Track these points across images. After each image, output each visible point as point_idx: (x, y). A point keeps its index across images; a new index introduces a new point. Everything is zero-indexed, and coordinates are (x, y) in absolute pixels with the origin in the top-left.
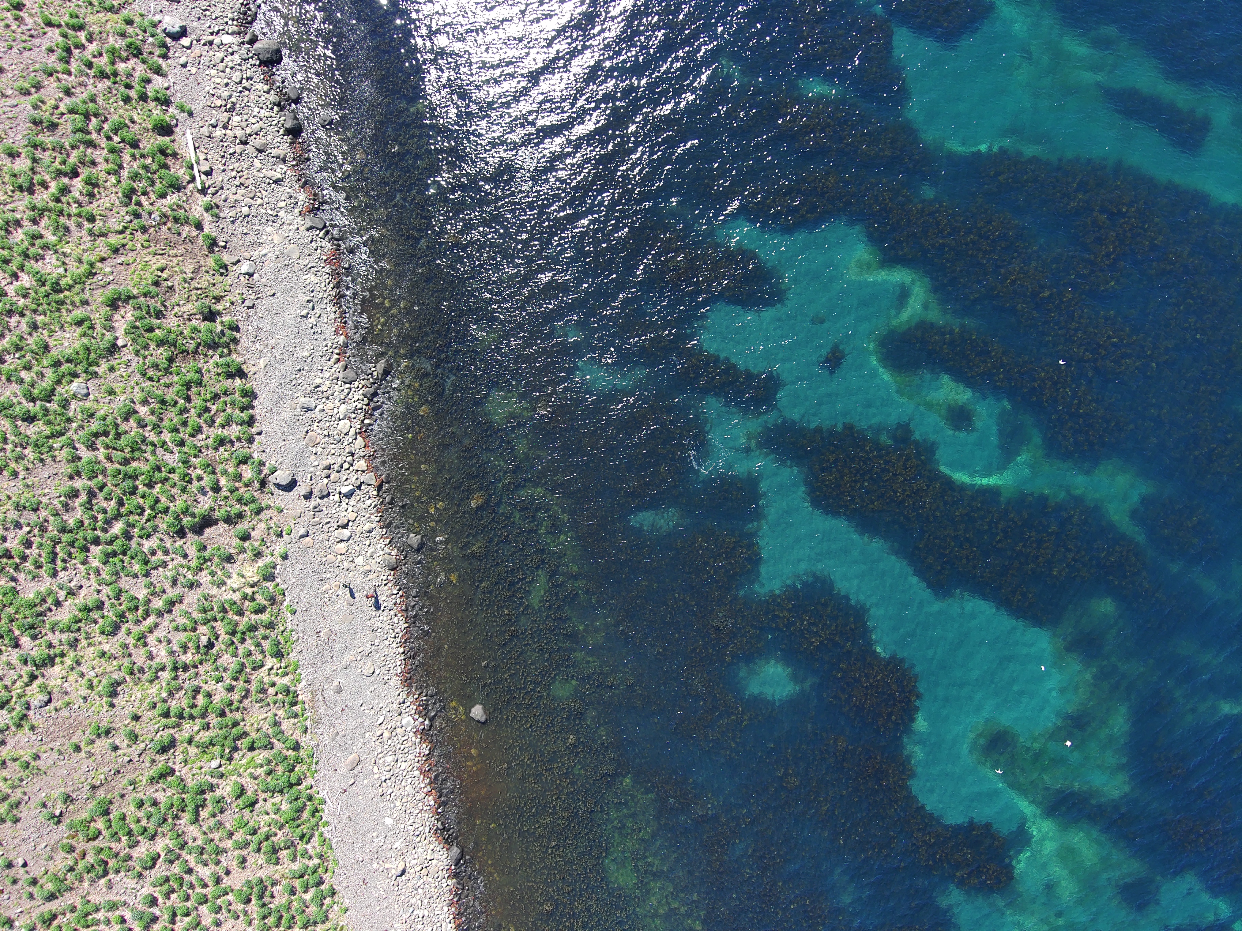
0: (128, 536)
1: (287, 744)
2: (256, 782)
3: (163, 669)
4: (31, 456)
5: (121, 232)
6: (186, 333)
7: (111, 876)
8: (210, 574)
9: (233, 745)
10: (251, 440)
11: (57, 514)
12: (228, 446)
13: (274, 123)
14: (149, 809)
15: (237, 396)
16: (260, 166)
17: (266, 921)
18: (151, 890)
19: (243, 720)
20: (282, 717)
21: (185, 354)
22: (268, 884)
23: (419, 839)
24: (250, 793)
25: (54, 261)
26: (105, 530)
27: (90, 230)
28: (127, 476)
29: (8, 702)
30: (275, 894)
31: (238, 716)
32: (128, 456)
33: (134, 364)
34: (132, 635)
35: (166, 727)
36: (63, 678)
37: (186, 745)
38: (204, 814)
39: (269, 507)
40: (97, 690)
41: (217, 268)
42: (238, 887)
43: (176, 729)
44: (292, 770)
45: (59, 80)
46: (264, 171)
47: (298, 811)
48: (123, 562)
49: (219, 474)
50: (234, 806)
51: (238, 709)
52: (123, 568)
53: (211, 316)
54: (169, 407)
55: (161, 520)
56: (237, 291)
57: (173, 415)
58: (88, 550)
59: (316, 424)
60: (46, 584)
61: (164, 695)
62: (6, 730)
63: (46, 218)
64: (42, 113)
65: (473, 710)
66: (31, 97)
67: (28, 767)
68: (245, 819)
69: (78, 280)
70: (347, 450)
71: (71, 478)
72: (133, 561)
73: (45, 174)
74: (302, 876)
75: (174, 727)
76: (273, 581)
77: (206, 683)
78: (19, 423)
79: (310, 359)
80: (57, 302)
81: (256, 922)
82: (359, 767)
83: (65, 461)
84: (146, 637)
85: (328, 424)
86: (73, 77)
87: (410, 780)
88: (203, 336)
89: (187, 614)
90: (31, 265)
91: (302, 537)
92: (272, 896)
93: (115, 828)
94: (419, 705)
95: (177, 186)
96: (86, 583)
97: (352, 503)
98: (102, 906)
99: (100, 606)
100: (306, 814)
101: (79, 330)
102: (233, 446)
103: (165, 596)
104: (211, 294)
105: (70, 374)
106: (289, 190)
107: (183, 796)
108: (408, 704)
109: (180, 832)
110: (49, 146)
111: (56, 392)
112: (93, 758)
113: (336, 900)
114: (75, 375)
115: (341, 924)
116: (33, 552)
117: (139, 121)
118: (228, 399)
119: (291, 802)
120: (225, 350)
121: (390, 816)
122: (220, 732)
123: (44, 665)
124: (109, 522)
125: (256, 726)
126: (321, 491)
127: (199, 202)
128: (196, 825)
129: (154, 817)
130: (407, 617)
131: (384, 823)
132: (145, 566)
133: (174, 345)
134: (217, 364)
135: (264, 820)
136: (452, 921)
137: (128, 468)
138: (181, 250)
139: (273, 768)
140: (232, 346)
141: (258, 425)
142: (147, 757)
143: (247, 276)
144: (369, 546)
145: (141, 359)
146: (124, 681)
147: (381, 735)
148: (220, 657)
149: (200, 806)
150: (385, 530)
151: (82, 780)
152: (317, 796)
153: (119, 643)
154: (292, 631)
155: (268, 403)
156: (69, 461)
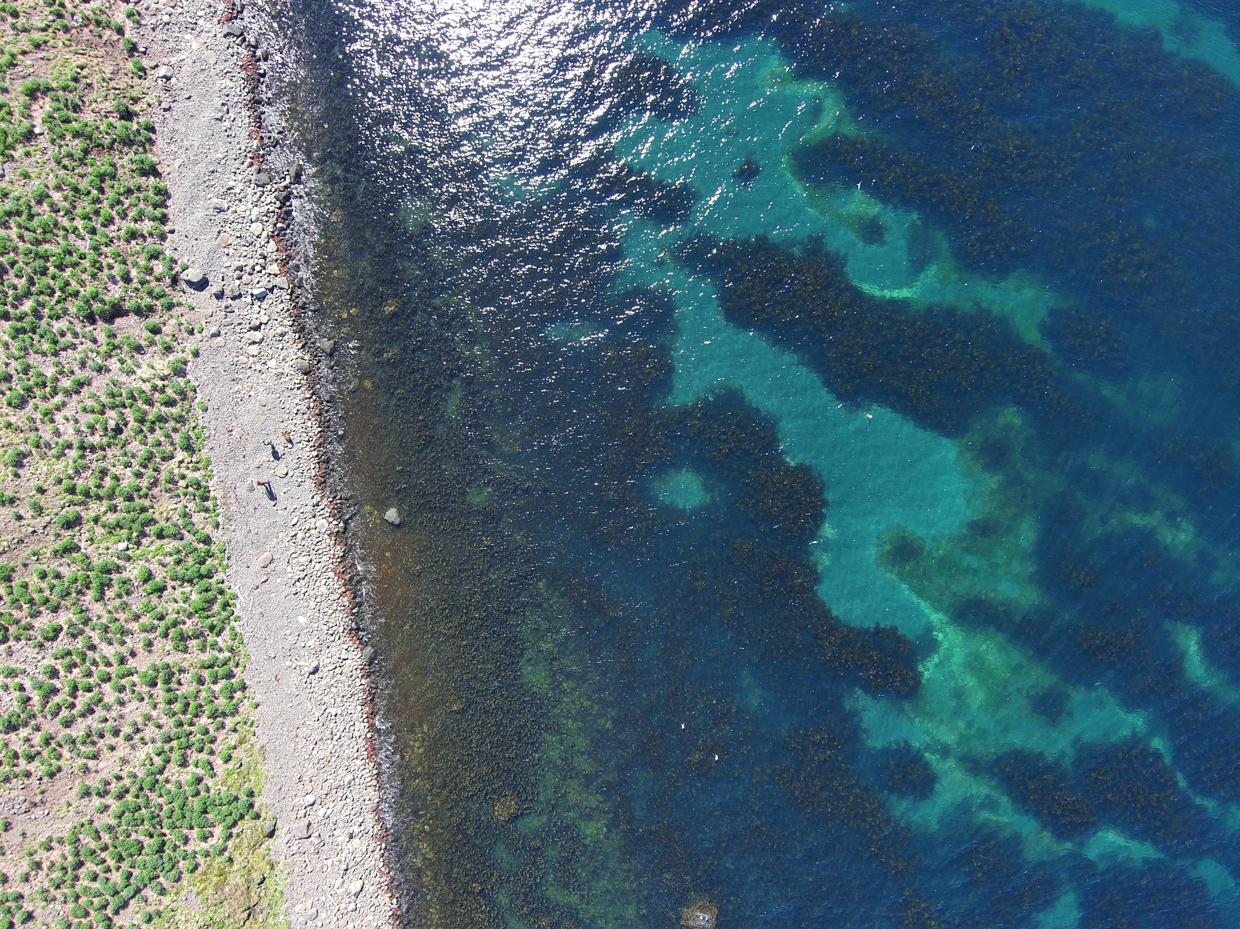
0: (37, 315)
1: (198, 536)
2: (165, 569)
3: (70, 446)
5: (44, 30)
6: (102, 128)
7: (11, 643)
8: (119, 360)
9: (141, 529)
10: (163, 237)
12: (140, 241)
14: (53, 581)
15: (151, 193)
17: (172, 706)
18: (53, 662)
19: (152, 508)
20: (193, 509)
21: (100, 148)
22: (175, 670)
23: (332, 638)
24: (158, 579)
26: (15, 307)
27: (14, 25)
28: (38, 256)
30: (183, 681)
31: (147, 503)
32: (40, 238)
33: (49, 152)
34: (39, 410)
35: (72, 503)
37: (92, 523)
38: (110, 593)
39: (180, 304)
41: (135, 71)
42: (143, 669)
43: (82, 507)
44: (202, 563)
47: (208, 603)
48: (33, 339)
49: (130, 266)
50: (141, 589)
51: (146, 496)
52: (32, 345)
53: (127, 115)
54: (82, 196)
55: (71, 303)
56: (155, 94)
57: (86, 204)
59: (229, 225)
61: (71, 472)
65: (387, 513)
68: (153, 604)
70: (259, 252)
72: (43, 340)
74: (211, 666)
75: (80, 504)
76: (184, 377)
77: (114, 466)
79: (223, 161)
81: (162, 706)
82: (272, 565)
84: (53, 414)
85: (240, 226)
87: (324, 581)
88: (119, 132)
89: (94, 396)
91: (214, 336)
92: (180, 683)
93: (16, 595)
94: (333, 509)
97: (264, 306)
99: (8, 378)
100: (216, 607)
102: (145, 241)
103: (73, 377)
104: (128, 95)
106: (209, 1)
107: (88, 573)
108: (322, 506)
109: (84, 608)
113: (247, 695)
115: (252, 719)
118: (141, 196)
119: (201, 593)
120: (141, 149)
121: (304, 614)
122: (128, 516)
124: (19, 299)
125: (165, 515)
126: (232, 291)
127: (122, 9)
128: (101, 603)
129: (57, 590)
130: (320, 422)
131: (297, 621)
132: (54, 346)
133: (90, 138)
134: (131, 160)
135: (171, 607)
136: (366, 720)
137: (39, 249)
138: (102, 52)
139: (183, 558)
140: (147, 146)
141: (171, 224)
142: (52, 530)
143: (164, 80)
144: (282, 349)
145: (57, 148)
146: (30, 454)
147: (296, 535)
148: (129, 443)
149: (104, 586)
150: (297, 335)
152: (228, 591)
153: (26, 416)
154: (203, 428)
155: (182, 203)
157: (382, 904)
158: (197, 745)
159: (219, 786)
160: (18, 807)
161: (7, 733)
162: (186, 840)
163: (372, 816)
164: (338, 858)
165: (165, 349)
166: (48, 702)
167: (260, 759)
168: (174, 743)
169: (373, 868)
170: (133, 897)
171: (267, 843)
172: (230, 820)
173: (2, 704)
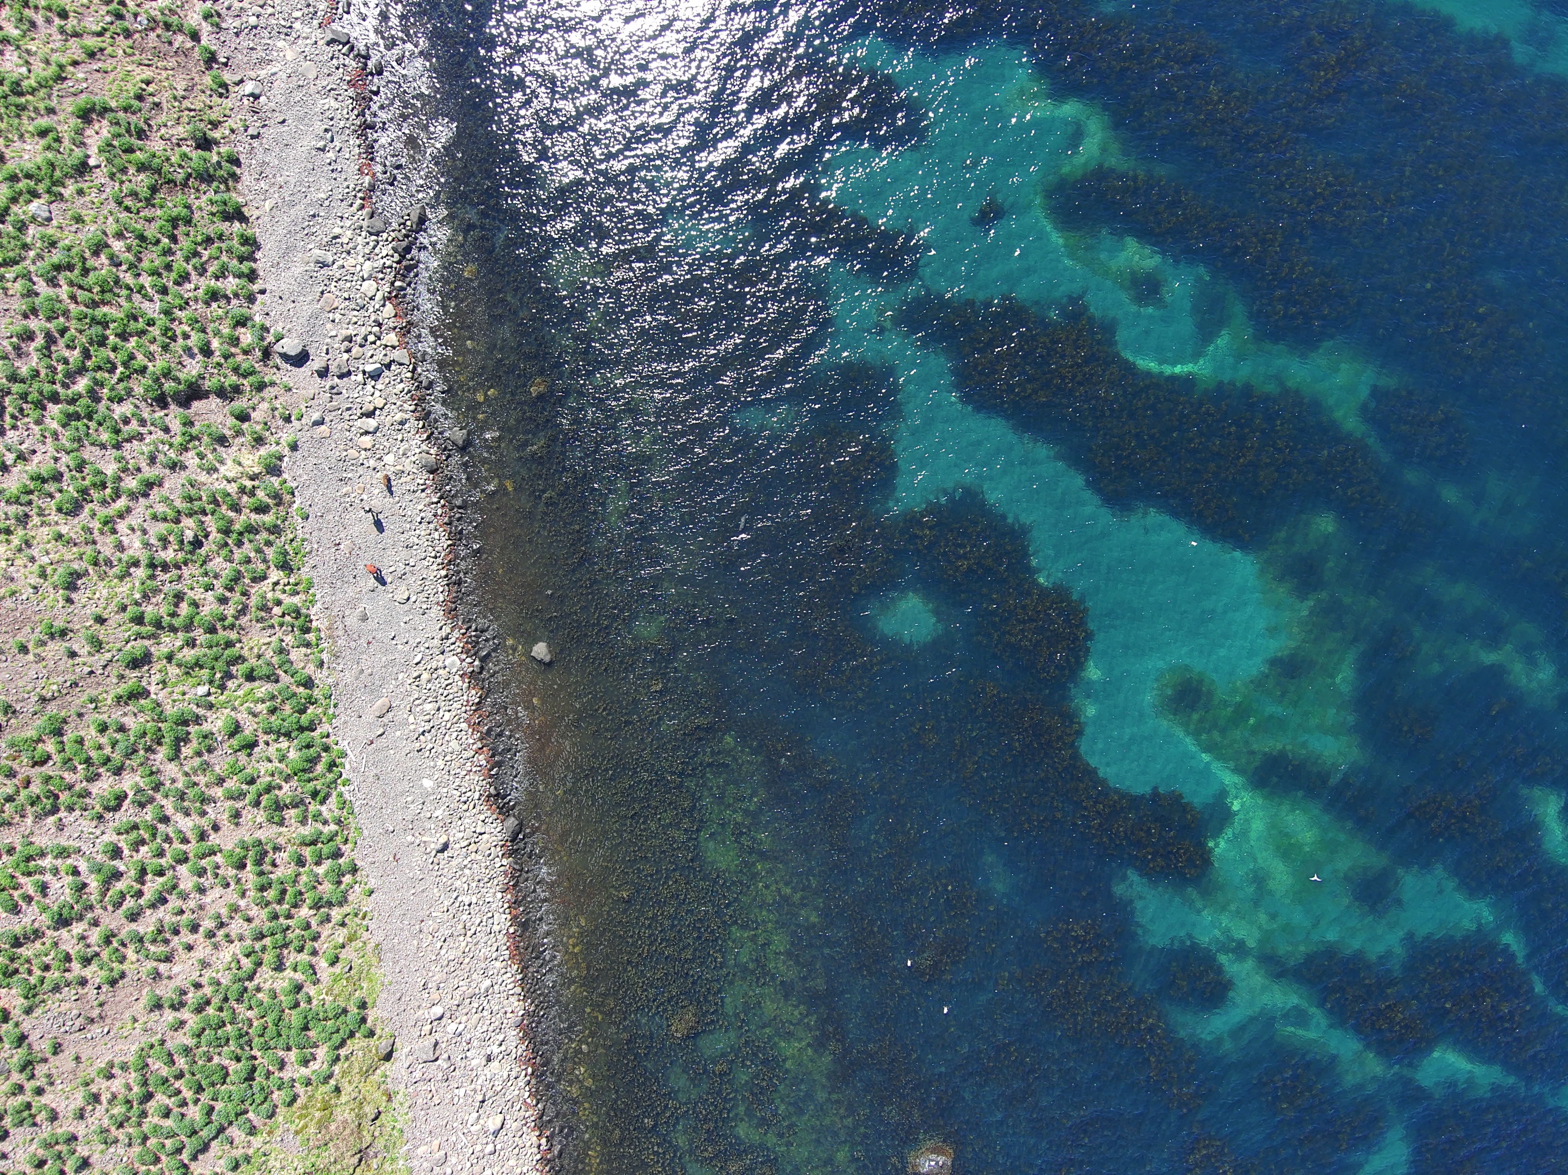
0: (94, 396)
1: (297, 677)
2: (256, 720)
3: (136, 564)
5: (100, 34)
6: (173, 159)
7: (62, 814)
8: (198, 455)
9: (225, 668)
10: (251, 299)
12: (223, 303)
14: (115, 735)
15: (235, 243)
17: (265, 894)
18: (115, 838)
19: (240, 641)
20: (291, 644)
21: (172, 185)
22: (269, 848)
23: (465, 807)
24: (247, 732)
25: (16, 58)
26: (66, 386)
27: (62, 27)
28: (94, 321)
30: (278, 861)
31: (233, 636)
32: (97, 298)
33: (108, 190)
34: (97, 517)
35: (139, 636)
36: (7, 560)
37: (165, 661)
38: (187, 751)
39: (273, 384)
40: (50, 581)
41: (215, 87)
42: (228, 846)
43: (152, 642)
44: (303, 711)
47: (310, 762)
48: (88, 428)
49: (211, 334)
50: (226, 745)
51: (232, 627)
52: (88, 434)
53: (205, 144)
54: (150, 246)
55: (136, 382)
56: (239, 117)
57: (155, 255)
58: (44, 408)
59: (334, 284)
61: (137, 596)
63: (8, 7)
65: (535, 648)
68: (240, 764)
69: (44, 83)
70: (373, 318)
71: (26, 316)
72: (101, 429)
74: (314, 843)
75: (149, 637)
76: (279, 476)
77: (192, 589)
79: (327, 203)
80: (17, 106)
81: (251, 894)
82: (390, 714)
83: (18, 295)
84: (115, 523)
85: (348, 285)
87: (455, 734)
88: (195, 165)
89: (166, 500)
91: (317, 424)
92: (274, 864)
93: (69, 753)
94: (467, 643)
96: (41, 448)
97: (379, 386)
98: (49, 850)
99: (57, 477)
100: (320, 768)
101: (43, 142)
102: (229, 303)
103: (140, 475)
104: (205, 117)
105: (29, 192)
107: (160, 725)
108: (453, 640)
109: (154, 769)
111: (11, 211)
112: (44, 663)
113: (358, 879)
114: (35, 194)
115: (364, 909)
118: (224, 246)
119: (301, 749)
120: (222, 187)
121: (429, 776)
122: (209, 652)
124: (71, 376)
125: (256, 650)
126: (339, 367)
127: (197, 9)
128: (176, 763)
129: (121, 746)
130: (450, 532)
131: (422, 785)
132: (115, 436)
133: (159, 171)
134: (211, 200)
135: (264, 767)
136: (507, 911)
137: (96, 313)
138: (172, 62)
139: (278, 705)
140: (230, 183)
141: (261, 282)
142: (114, 671)
143: (251, 99)
144: (402, 441)
145: (117, 184)
146: (86, 573)
147: (419, 676)
148: (211, 560)
149: (179, 741)
150: (421, 423)
151: (28, 688)
152: (335, 747)
153: (81, 526)
154: (303, 540)
155: (275, 256)
156: (23, 296)
157: (528, 1144)
158: (296, 943)
159: (324, 996)
160: (71, 1023)
161: (56, 929)
162: (282, 1065)
163: (515, 1033)
164: (473, 1086)
165: (255, 440)
166: (108, 890)
167: (374, 961)
168: (268, 941)
169: (516, 1099)
170: (216, 1137)
171: (383, 1068)
172: (337, 1039)
173: (51, 892)
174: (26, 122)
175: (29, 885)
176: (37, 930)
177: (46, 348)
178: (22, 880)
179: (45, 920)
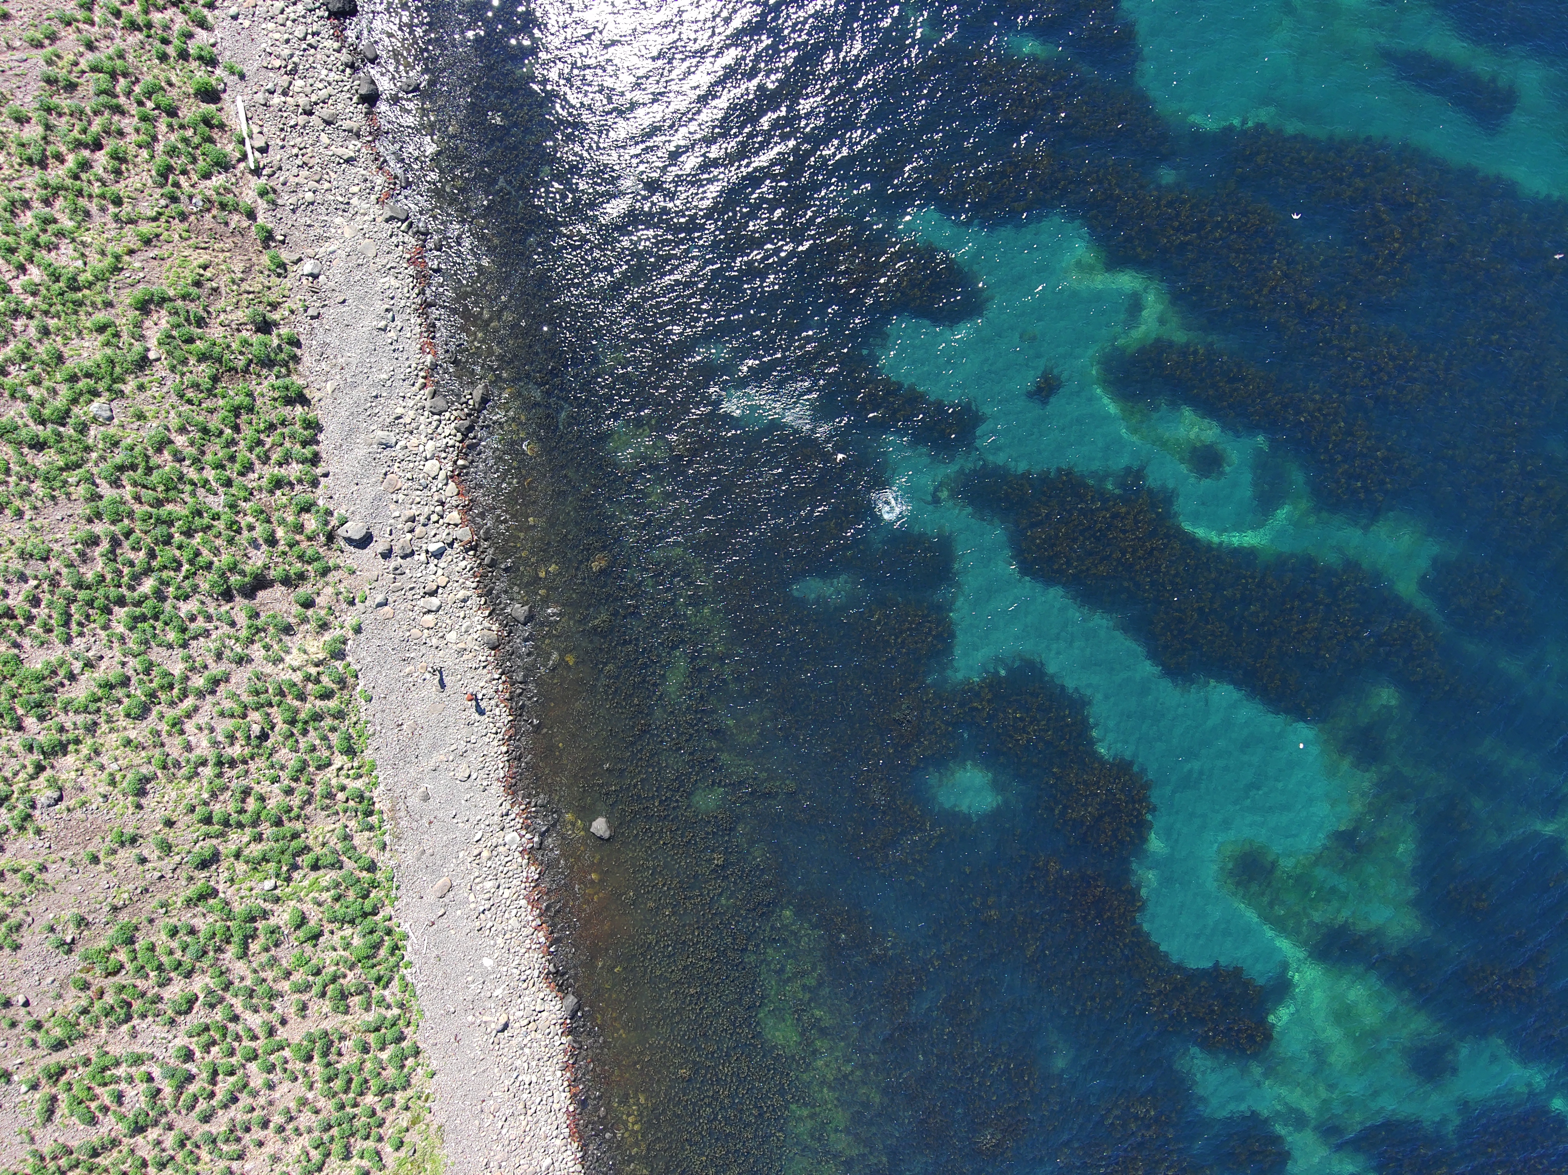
0: (160, 596)
1: (361, 863)
2: (321, 909)
3: (204, 763)
4: (41, 493)
5: (155, 219)
6: (234, 346)
7: (135, 1021)
8: (264, 647)
9: (292, 861)
10: (315, 483)
11: (71, 565)
12: (286, 490)
13: (345, 89)
14: (185, 938)
15: (297, 427)
16: (328, 141)
17: (332, 1085)
18: (187, 1040)
19: (305, 831)
20: (354, 829)
21: (233, 373)
22: (335, 1037)
23: (525, 985)
24: (312, 923)
25: (71, 252)
26: (132, 588)
27: (116, 215)
28: (159, 521)
29: (7, 798)
30: (344, 1051)
31: (299, 826)
32: (161, 496)
33: (169, 383)
34: (165, 720)
35: (208, 836)
36: (77, 770)
37: (232, 859)
38: (254, 947)
39: (337, 568)
40: (120, 787)
41: (273, 267)
42: (296, 1040)
43: (220, 840)
44: (366, 896)
45: (79, 30)
46: (333, 148)
47: (374, 947)
48: (155, 629)
49: (275, 524)
50: (292, 938)
51: (298, 817)
52: (155, 636)
53: (265, 327)
54: (213, 438)
55: (202, 578)
56: (299, 297)
57: (218, 447)
58: (110, 612)
59: (397, 465)
60: (57, 652)
61: (206, 796)
62: (5, 833)
63: (61, 198)
64: (57, 70)
65: (594, 824)
66: (45, 50)
67: (31, 880)
68: (306, 955)
69: (100, 276)
70: (436, 498)
71: (90, 521)
72: (167, 628)
73: (60, 144)
74: (377, 1029)
75: (217, 837)
76: (343, 660)
77: (259, 783)
78: (26, 450)
79: (389, 383)
80: (74, 302)
81: (319, 1085)
82: (451, 894)
83: (82, 499)
84: (183, 723)
85: (411, 465)
86: (97, 28)
87: (514, 911)
88: (255, 350)
89: (234, 696)
90: (41, 255)
91: (380, 605)
92: (340, 1054)
93: (140, 961)
94: (527, 818)
95: (223, 165)
96: (108, 653)
97: (442, 565)
98: (123, 1058)
99: (125, 682)
100: (383, 952)
101: (102, 338)
102: (293, 489)
103: (207, 673)
104: (265, 300)
105: (89, 392)
106: (364, 172)
107: (228, 923)
108: (513, 816)
109: (224, 969)
110: (66, 110)
111: (72, 414)
112: (115, 872)
113: (421, 1061)
114: (96, 394)
115: (427, 1091)
116: (41, 612)
117: (178, 84)
118: (286, 431)
119: (364, 936)
120: (283, 370)
121: (490, 956)
122: (276, 845)
123: (54, 753)
124: (137, 578)
125: (320, 839)
126: (403, 548)
127: (254, 185)
128: (244, 961)
129: (191, 949)
130: (511, 708)
131: (482, 964)
132: (181, 635)
133: (220, 360)
134: (273, 385)
135: (330, 957)
136: (567, 1089)
137: (161, 512)
138: (228, 244)
139: (342, 892)
140: (291, 365)
141: (323, 464)
142: (183, 873)
143: (310, 279)
144: (464, 618)
145: (178, 377)
146: (155, 777)
147: (480, 854)
148: (277, 752)
149: (249, 937)
150: (483, 599)
151: (100, 899)
152: (397, 929)
153: (149, 729)
154: (367, 723)
155: (337, 438)
156: (87, 500)
158: (363, 1132)
161: (132, 1136)
165: (320, 626)
166: (181, 1093)
167: (437, 1142)
168: (335, 1131)
173: (126, 1100)
174: (83, 317)
175: (105, 1095)
176: (114, 1140)
177: (111, 552)
178: (99, 1090)
179: (122, 1128)
